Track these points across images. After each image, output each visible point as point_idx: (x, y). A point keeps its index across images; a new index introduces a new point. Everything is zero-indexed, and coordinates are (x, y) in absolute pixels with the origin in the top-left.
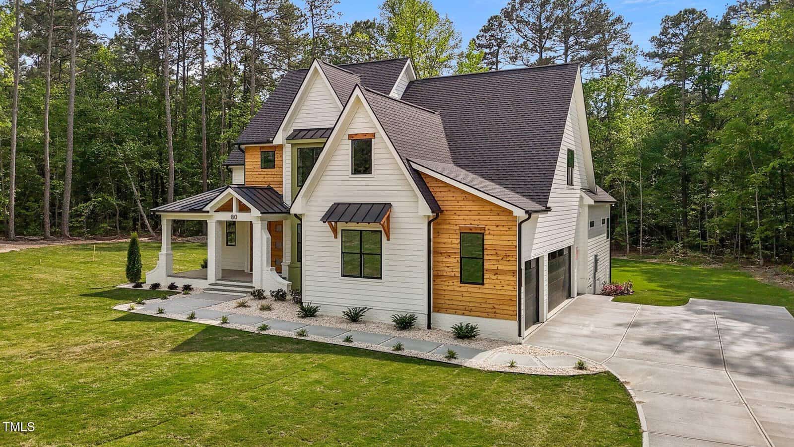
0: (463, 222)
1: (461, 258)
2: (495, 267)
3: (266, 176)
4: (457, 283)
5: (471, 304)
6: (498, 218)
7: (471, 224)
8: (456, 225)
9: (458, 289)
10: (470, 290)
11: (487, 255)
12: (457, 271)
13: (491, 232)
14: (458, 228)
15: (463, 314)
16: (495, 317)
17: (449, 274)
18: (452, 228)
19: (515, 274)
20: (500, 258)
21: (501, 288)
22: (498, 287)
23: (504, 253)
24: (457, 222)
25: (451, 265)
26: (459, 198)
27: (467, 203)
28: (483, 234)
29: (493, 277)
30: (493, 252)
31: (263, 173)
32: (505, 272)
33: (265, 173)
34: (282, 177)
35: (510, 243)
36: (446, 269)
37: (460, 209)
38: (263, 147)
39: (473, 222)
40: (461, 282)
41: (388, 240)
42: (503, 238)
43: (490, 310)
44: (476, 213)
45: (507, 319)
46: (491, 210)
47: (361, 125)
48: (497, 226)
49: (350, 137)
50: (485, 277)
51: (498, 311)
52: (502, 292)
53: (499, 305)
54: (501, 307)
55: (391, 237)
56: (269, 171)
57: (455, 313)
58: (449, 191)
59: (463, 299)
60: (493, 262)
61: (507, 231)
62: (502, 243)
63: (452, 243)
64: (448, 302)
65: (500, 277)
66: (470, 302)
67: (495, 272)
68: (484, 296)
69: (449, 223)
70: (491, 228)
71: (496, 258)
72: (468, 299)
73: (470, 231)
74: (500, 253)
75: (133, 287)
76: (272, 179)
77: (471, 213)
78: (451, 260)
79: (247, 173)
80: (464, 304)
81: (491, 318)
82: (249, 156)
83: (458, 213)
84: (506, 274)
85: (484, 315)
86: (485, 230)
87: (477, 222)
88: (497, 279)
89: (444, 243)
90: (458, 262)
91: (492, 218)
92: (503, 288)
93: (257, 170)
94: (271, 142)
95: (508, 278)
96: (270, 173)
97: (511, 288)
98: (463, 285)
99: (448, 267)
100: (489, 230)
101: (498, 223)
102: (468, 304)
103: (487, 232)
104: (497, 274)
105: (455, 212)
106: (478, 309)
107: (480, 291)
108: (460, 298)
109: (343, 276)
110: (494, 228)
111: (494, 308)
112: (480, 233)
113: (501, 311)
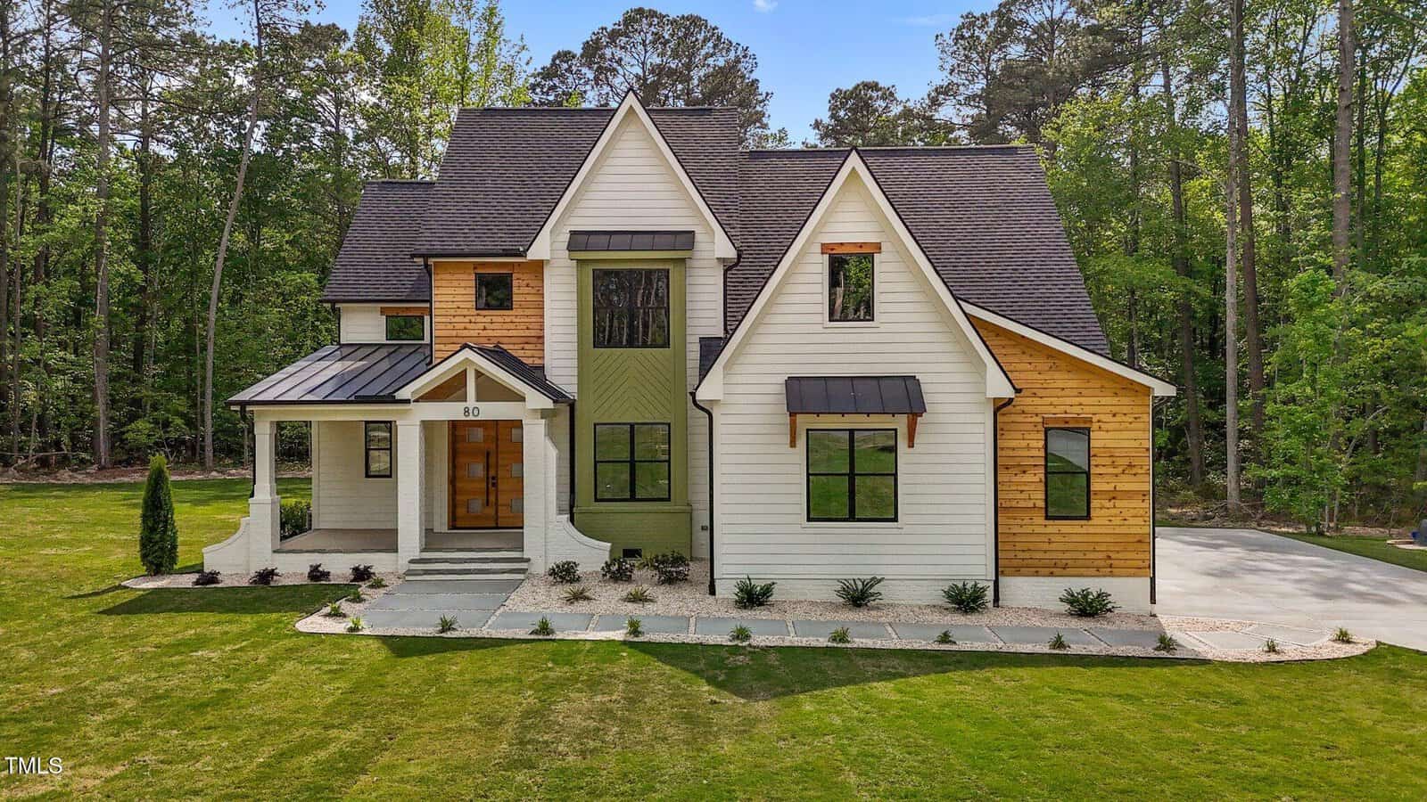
0: (1051, 409)
1: (1046, 473)
2: (1110, 487)
3: (488, 326)
4: (1041, 521)
5: (1067, 555)
6: (1115, 400)
7: (1066, 413)
8: (1037, 415)
9: (1042, 530)
10: (1065, 530)
11: (1096, 466)
12: (1039, 498)
13: (1103, 425)
14: (1041, 420)
15: (1052, 574)
16: (1112, 575)
17: (1022, 504)
18: (1029, 420)
19: (1147, 497)
20: (1119, 470)
21: (1122, 522)
22: (1117, 521)
23: (1126, 461)
24: (1040, 409)
25: (1031, 488)
26: (1040, 367)
27: (1057, 375)
28: (1089, 430)
29: (1107, 504)
30: (1108, 461)
31: (480, 319)
32: (1129, 495)
33: (488, 319)
34: (542, 330)
35: (1136, 444)
36: (1019, 496)
37: (1045, 386)
38: (483, 264)
39: (1068, 409)
40: (1047, 518)
41: (911, 445)
42: (1125, 435)
43: (1102, 563)
44: (1075, 392)
45: (1134, 575)
46: (1102, 387)
47: (849, 227)
48: (1114, 415)
49: (825, 248)
50: (1092, 505)
51: (1115, 563)
52: (1124, 530)
53: (1118, 552)
54: (1120, 556)
55: (916, 441)
56: (497, 316)
57: (1037, 574)
58: (1024, 353)
59: (1053, 546)
60: (1107, 478)
61: (1131, 423)
62: (1125, 444)
63: (1028, 448)
64: (1021, 555)
65: (1118, 503)
66: (1064, 552)
67: (1112, 495)
68: (1091, 539)
69: (1023, 412)
70: (1103, 418)
71: (1111, 470)
72: (1062, 547)
73: (1067, 426)
74: (1120, 461)
75: (197, 583)
76: (505, 333)
77: (1063, 393)
78: (1028, 478)
79: (438, 319)
80: (1054, 555)
81: (1105, 576)
82: (444, 283)
83: (1040, 393)
84: (1130, 498)
85: (1089, 573)
86: (1091, 422)
87: (1077, 409)
88: (1115, 507)
89: (1014, 449)
90: (1041, 481)
91: (1104, 401)
92: (1126, 522)
93: (465, 312)
94: (522, 254)
95: (1137, 503)
96: (500, 319)
97: (1140, 521)
98: (1051, 522)
99: (1022, 491)
100: (1099, 421)
101: (1115, 409)
102: (1060, 556)
103: (1095, 426)
104: (1114, 498)
105: (1034, 391)
106: (1080, 563)
107: (1083, 530)
108: (1046, 546)
109: (809, 520)
110: (1109, 418)
111: (1109, 557)
112: (1083, 428)
113: (1122, 563)
